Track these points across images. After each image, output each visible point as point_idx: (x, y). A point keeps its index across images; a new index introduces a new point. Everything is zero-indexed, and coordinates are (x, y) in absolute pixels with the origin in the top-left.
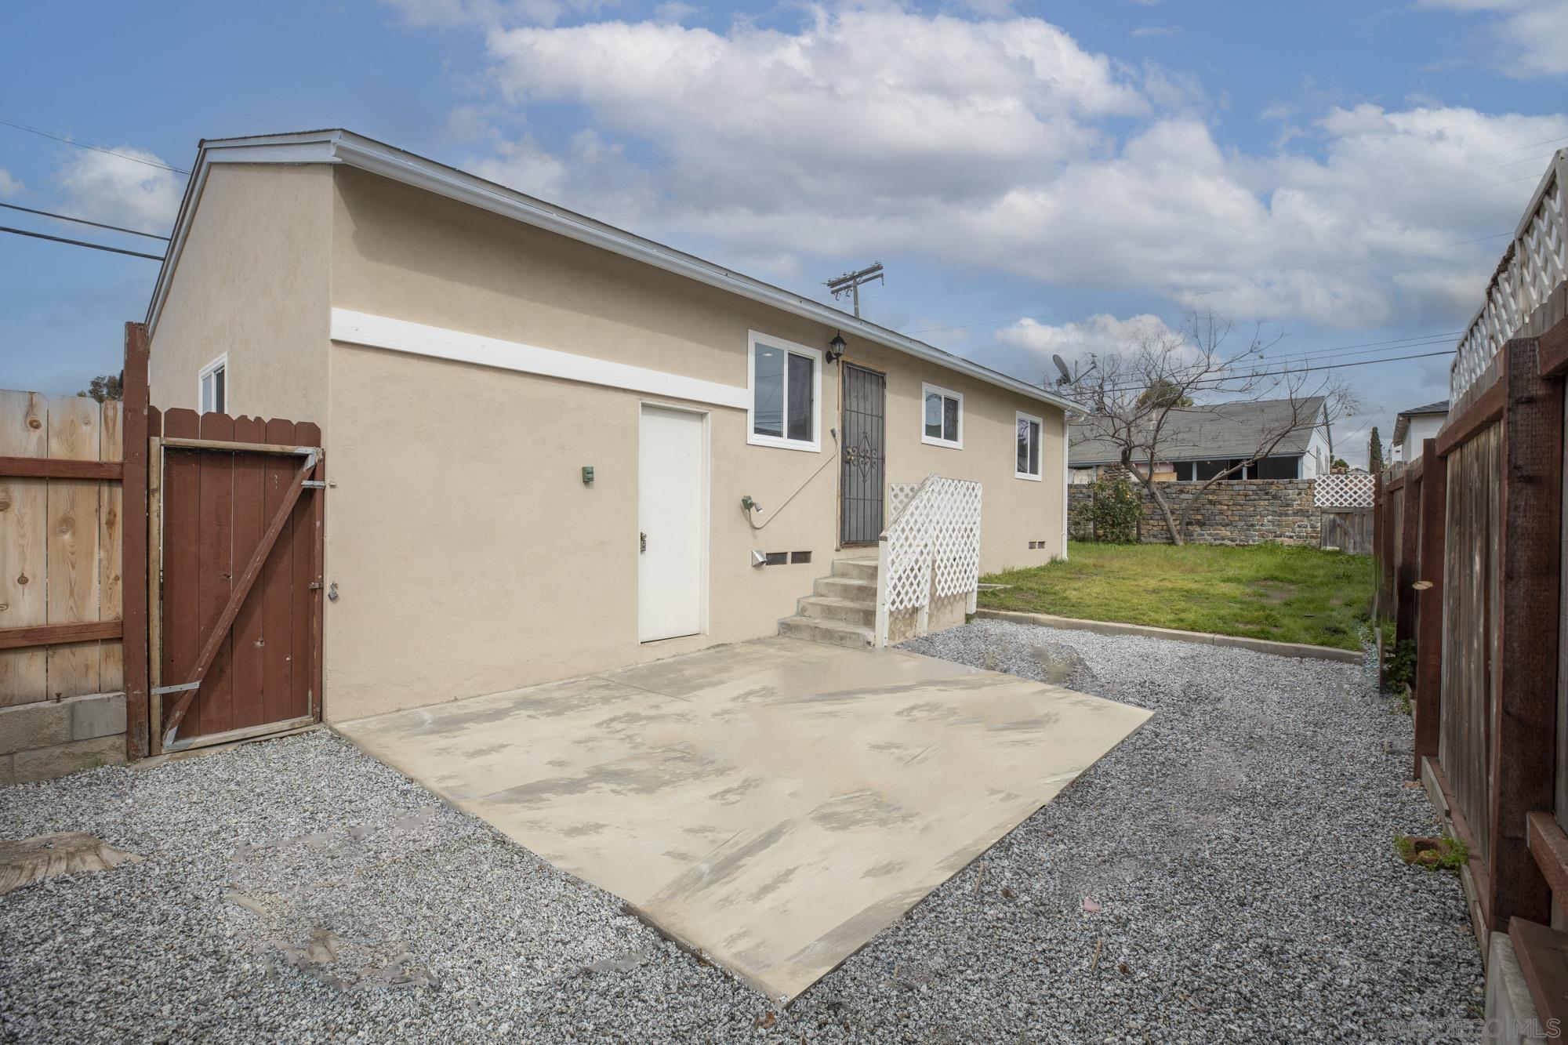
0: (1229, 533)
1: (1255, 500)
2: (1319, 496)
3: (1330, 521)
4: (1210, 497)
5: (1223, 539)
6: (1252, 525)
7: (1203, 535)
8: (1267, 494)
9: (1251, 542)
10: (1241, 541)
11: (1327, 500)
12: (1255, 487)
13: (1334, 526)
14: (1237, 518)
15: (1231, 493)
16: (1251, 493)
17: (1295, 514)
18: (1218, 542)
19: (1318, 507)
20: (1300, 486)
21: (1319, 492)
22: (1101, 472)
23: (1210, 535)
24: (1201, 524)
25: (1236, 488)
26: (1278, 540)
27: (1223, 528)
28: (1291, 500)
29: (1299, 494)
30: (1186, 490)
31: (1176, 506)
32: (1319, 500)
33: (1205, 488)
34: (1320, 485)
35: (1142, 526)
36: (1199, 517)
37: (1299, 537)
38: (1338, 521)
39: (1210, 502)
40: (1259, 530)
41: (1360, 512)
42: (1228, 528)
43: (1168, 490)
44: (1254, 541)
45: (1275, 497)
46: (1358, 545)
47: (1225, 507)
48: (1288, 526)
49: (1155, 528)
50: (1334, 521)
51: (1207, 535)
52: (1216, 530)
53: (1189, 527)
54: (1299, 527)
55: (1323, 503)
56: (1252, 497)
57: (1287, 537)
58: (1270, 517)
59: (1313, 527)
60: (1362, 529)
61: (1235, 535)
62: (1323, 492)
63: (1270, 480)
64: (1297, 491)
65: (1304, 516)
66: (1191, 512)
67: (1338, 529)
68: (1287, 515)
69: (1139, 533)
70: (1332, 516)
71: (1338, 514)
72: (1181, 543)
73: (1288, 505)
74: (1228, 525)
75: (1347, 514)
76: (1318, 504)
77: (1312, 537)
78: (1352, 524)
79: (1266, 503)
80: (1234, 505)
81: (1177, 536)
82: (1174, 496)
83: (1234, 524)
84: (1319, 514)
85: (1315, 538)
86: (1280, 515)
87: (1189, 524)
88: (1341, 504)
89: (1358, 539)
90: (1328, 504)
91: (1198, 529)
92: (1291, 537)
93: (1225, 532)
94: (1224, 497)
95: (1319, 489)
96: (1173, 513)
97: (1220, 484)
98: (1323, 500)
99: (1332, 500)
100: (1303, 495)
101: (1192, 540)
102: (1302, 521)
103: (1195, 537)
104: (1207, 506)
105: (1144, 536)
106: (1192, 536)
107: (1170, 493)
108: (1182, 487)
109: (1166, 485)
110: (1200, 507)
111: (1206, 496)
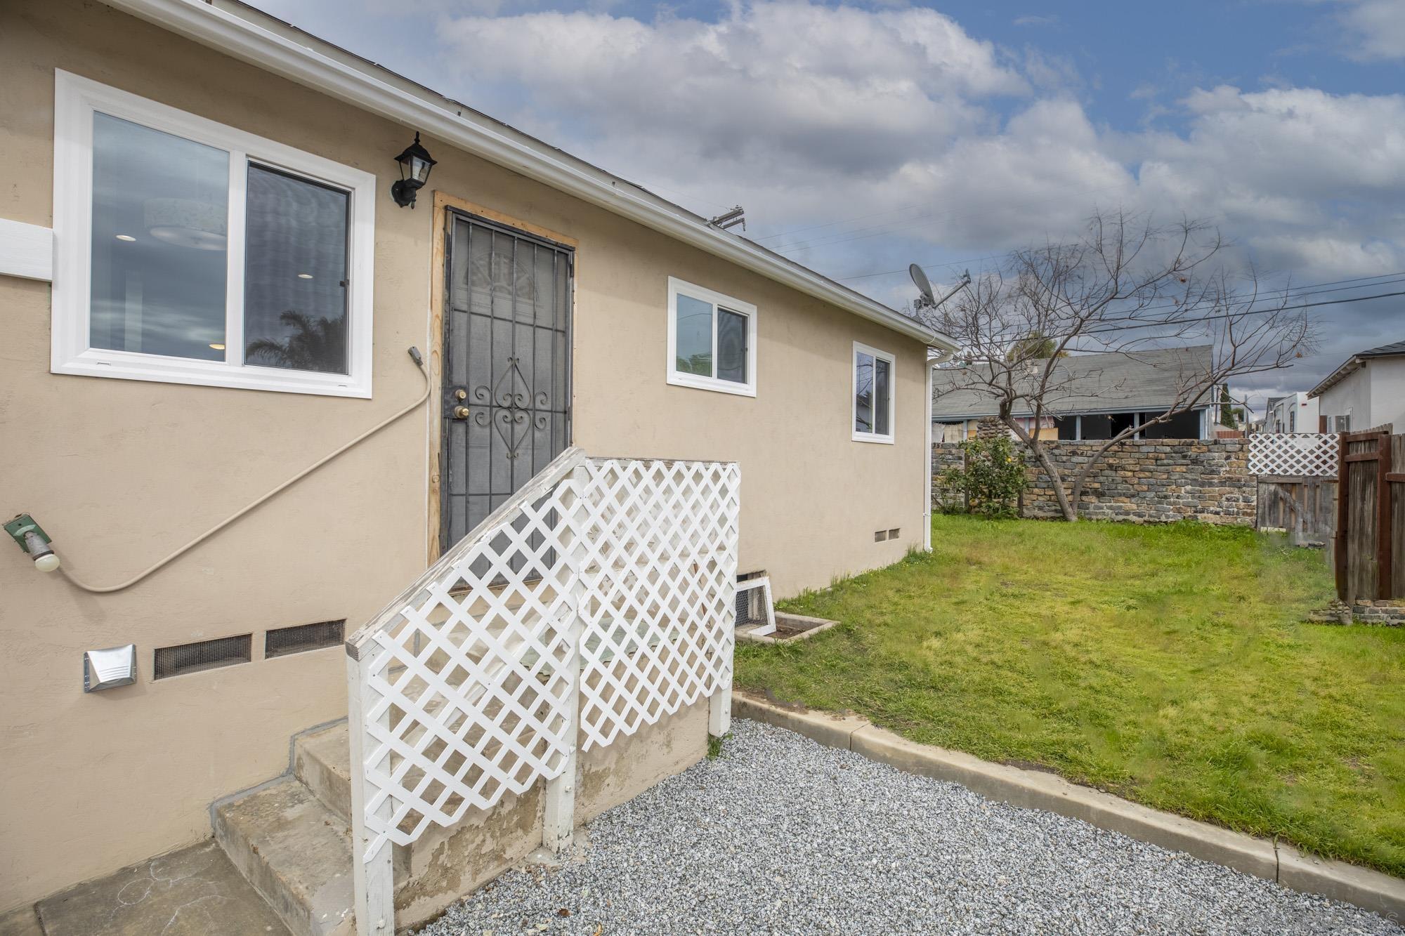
0: (1135, 507)
1: (1169, 465)
2: (1254, 461)
3: (1270, 494)
4: (1111, 461)
5: (1127, 513)
6: (1166, 497)
7: (1102, 508)
8: (1185, 457)
9: (1163, 519)
10: (1150, 516)
11: (1266, 466)
12: (1168, 449)
13: (1275, 500)
14: (1145, 488)
15: (1137, 455)
16: (1163, 456)
17: (1222, 484)
18: (1121, 518)
19: (1254, 475)
20: (1229, 448)
21: (1254, 456)
22: (974, 427)
23: (1110, 508)
24: (1099, 494)
25: (1144, 449)
26: (1200, 516)
27: (1126, 500)
28: (1217, 465)
29: (1228, 458)
30: (1079, 452)
31: (1066, 472)
32: (1254, 466)
33: (1106, 450)
34: (1255, 447)
35: (1024, 496)
36: (1097, 485)
37: (1228, 513)
38: (1281, 493)
39: (1111, 466)
40: (1174, 503)
41: (1315, 483)
42: (1133, 500)
43: (1056, 451)
44: (1167, 517)
45: (1195, 462)
46: (1309, 525)
47: (1130, 474)
48: (1212, 498)
49: (1040, 498)
50: (1276, 493)
51: (1105, 509)
52: (1118, 501)
53: (1084, 498)
54: (1228, 500)
55: (1260, 470)
56: (1165, 462)
57: (1211, 512)
58: (1189, 488)
59: (1246, 500)
60: (1315, 504)
61: (1143, 509)
62: (1261, 456)
63: (1189, 441)
64: (1224, 454)
65: (1234, 486)
66: (1087, 479)
67: (1281, 505)
68: (1211, 485)
69: (1020, 504)
70: (1272, 488)
71: (1281, 484)
72: (1074, 518)
73: (1212, 472)
74: (1133, 496)
75: (1293, 484)
76: (1254, 471)
77: (1245, 514)
78: (1301, 498)
79: (1184, 468)
80: (1141, 470)
81: (1070, 510)
82: (1065, 458)
83: (1141, 495)
84: (1255, 483)
85: (1250, 515)
86: (1202, 485)
87: (1083, 493)
88: (1285, 471)
89: (1309, 517)
90: (1267, 471)
91: (1094, 499)
92: (1217, 513)
93: (1131, 505)
94: (1129, 461)
95: (1255, 451)
96: (1063, 480)
97: (1123, 444)
98: (1260, 466)
99: (1273, 466)
100: (1233, 459)
101: (1088, 514)
102: (1232, 493)
103: (1091, 510)
104: (1107, 472)
105: (1027, 509)
106: (1088, 509)
107: (1060, 455)
108: (1075, 448)
109: (1053, 445)
110: (1098, 473)
111: (1106, 460)
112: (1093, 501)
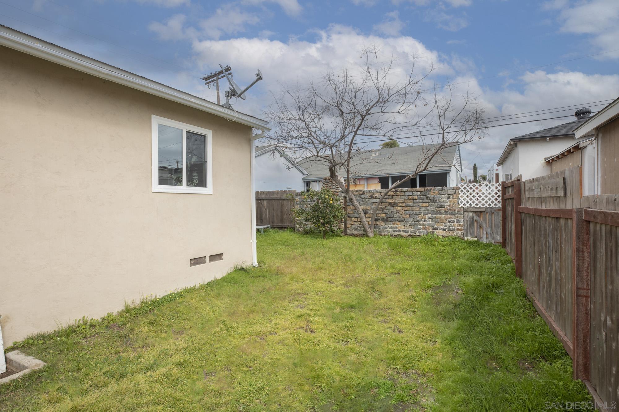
0: (403, 227)
1: (419, 203)
2: (462, 199)
3: (470, 218)
4: (390, 201)
5: (399, 231)
6: (418, 221)
7: (387, 229)
8: (427, 198)
9: (417, 234)
10: (411, 232)
11: (468, 202)
12: (419, 193)
13: (472, 221)
14: (408, 216)
15: (404, 197)
16: (416, 197)
17: (446, 213)
18: (396, 233)
19: (462, 207)
20: (449, 192)
21: (462, 197)
22: (321, 184)
23: (391, 228)
24: (385, 220)
25: (407, 194)
26: (436, 231)
27: (399, 223)
28: (443, 202)
29: (449, 198)
30: (374, 196)
31: (368, 208)
32: (462, 202)
33: (386, 194)
34: (462, 191)
35: (348, 222)
36: (383, 215)
37: (449, 230)
38: (475, 218)
39: (390, 204)
40: (423, 225)
41: (491, 211)
42: (402, 223)
43: (363, 196)
44: (420, 232)
45: (433, 200)
46: (489, 235)
47: (400, 208)
48: (441, 221)
49: (356, 223)
50: (473, 218)
52: (394, 224)
53: (377, 223)
54: (449, 222)
55: (465, 205)
56: (418, 201)
57: (441, 229)
58: (430, 215)
59: (458, 222)
60: (492, 223)
61: (407, 228)
62: (465, 196)
63: (429, 188)
64: (447, 196)
65: (452, 214)
66: (378, 212)
67: (475, 224)
68: (441, 213)
69: (346, 228)
70: (471, 214)
71: (475, 212)
72: (371, 235)
73: (441, 206)
74: (402, 221)
75: (481, 212)
76: (462, 205)
77: (458, 230)
78: (485, 220)
79: (427, 204)
80: (406, 206)
81: (369, 230)
82: (367, 200)
83: (406, 220)
84: (462, 212)
85: (460, 230)
86: (436, 214)
87: (376, 220)
88: (483, 205)
89: (489, 230)
90: (468, 205)
91: (382, 223)
92: (444, 230)
93: (401, 226)
94: (399, 201)
95: (462, 194)
96: (365, 213)
97: (396, 191)
98: (465, 202)
99: (471, 202)
100: (451, 199)
101: (380, 232)
102: (451, 218)
103: (381, 229)
104: (389, 207)
105: (349, 230)
106: (380, 229)
107: (365, 198)
108: (372, 194)
109: (361, 193)
110: (384, 208)
111: (388, 200)
112: (382, 224)
